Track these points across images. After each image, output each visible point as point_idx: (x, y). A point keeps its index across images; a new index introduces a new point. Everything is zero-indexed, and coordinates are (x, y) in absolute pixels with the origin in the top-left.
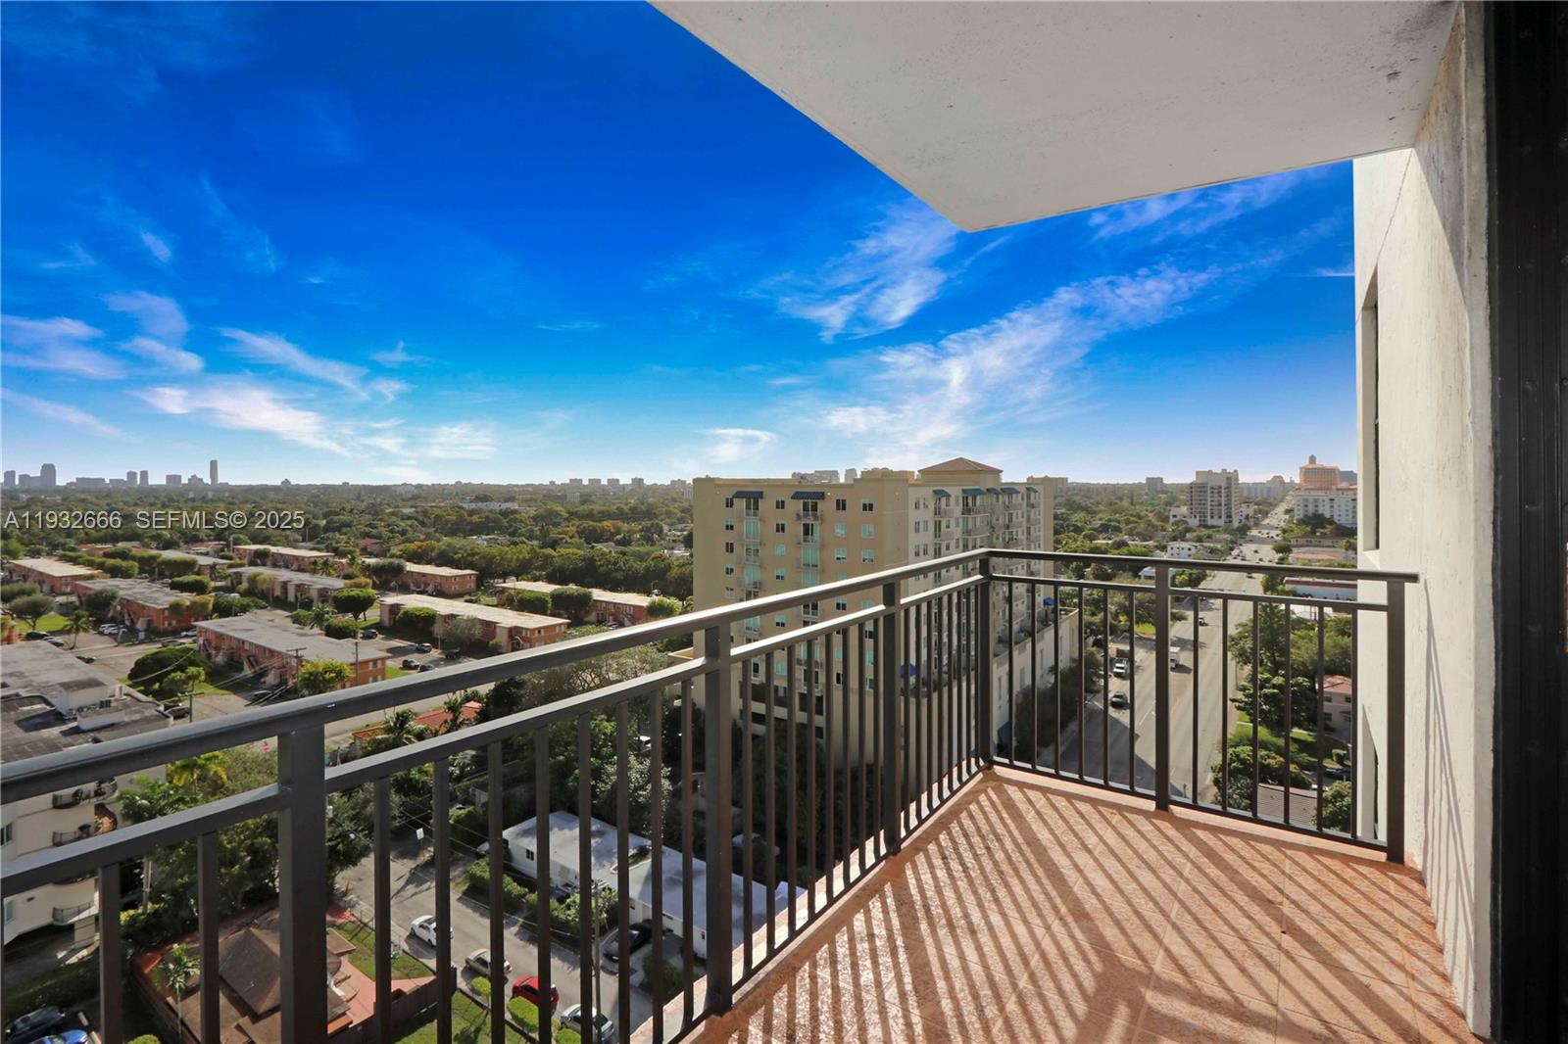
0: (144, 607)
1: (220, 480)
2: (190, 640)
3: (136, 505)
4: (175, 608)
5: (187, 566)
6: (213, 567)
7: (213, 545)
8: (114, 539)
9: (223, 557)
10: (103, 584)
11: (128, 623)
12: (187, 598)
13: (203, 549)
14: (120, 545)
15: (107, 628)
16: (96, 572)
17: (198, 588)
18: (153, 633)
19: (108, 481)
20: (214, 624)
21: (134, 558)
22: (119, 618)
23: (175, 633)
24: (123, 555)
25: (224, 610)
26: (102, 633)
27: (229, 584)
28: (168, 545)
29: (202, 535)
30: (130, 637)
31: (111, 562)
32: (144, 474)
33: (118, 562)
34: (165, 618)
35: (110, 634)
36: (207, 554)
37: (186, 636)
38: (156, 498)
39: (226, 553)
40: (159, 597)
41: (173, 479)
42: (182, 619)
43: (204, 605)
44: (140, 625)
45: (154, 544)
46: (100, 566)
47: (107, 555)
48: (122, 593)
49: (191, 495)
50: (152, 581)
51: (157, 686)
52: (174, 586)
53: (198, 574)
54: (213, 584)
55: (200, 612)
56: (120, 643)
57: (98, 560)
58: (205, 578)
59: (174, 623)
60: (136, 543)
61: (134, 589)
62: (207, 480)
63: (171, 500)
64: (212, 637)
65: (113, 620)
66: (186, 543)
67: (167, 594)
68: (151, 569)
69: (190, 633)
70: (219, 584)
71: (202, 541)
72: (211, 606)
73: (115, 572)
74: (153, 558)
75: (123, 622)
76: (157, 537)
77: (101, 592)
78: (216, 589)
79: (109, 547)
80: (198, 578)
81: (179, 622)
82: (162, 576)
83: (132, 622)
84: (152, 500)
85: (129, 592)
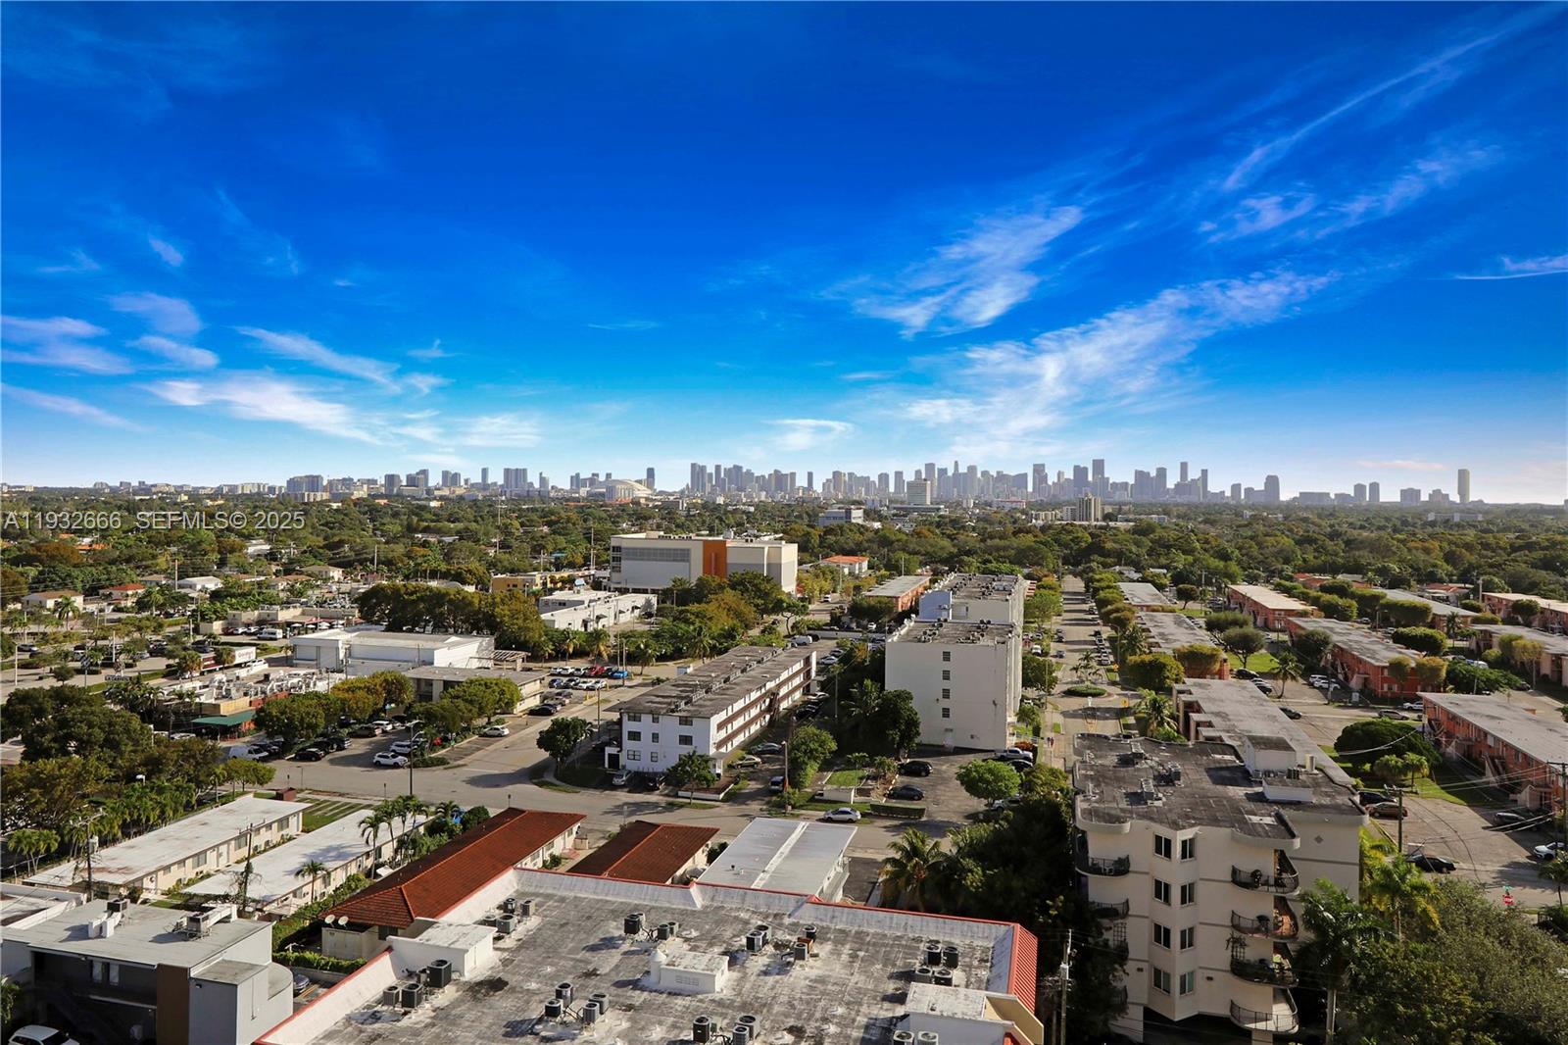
0: (1360, 661)
1: (1473, 497)
2: (1415, 715)
3: (1362, 527)
4: (1396, 667)
5: (1417, 614)
6: (1452, 618)
7: (1455, 588)
8: (1334, 570)
9: (1466, 607)
10: (1317, 624)
11: (1341, 677)
12: (1412, 657)
13: (1441, 593)
14: (1340, 577)
15: (1317, 680)
16: (1309, 608)
17: (1430, 646)
18: (1369, 698)
19: (1332, 496)
20: (1447, 700)
21: (1353, 596)
22: (1330, 670)
23: (1396, 701)
24: (1342, 591)
25: (1463, 683)
26: (1311, 685)
27: (1474, 646)
28: (1396, 583)
29: (1441, 573)
30: (1340, 696)
31: (1327, 597)
32: (1375, 487)
33: (1334, 598)
34: (1384, 680)
35: (1320, 688)
36: (1446, 600)
37: (1410, 709)
38: (1387, 519)
39: (1472, 601)
40: (1377, 649)
41: (1410, 494)
42: (1404, 685)
43: (1436, 670)
44: (1355, 682)
45: (1379, 580)
46: (1315, 601)
47: (1324, 589)
48: (1335, 638)
49: (1431, 517)
50: (1374, 629)
51: (1367, 766)
52: (1398, 639)
53: (1432, 626)
54: (1449, 643)
55: (1428, 679)
56: (1330, 702)
57: (1313, 593)
58: (1439, 634)
59: (1395, 688)
60: (1358, 577)
61: (1351, 636)
62: (1455, 498)
63: (1405, 523)
64: (1442, 717)
65: (1323, 671)
66: (1419, 582)
67: (1388, 648)
68: (1375, 613)
69: (1415, 706)
70: (1459, 644)
71: (1441, 581)
72: (1444, 674)
73: (1330, 611)
74: (1376, 598)
75: (1336, 677)
76: (1383, 572)
77: (1312, 634)
78: (1455, 651)
79: (1327, 578)
80: (1429, 631)
81: (1401, 688)
82: (1385, 622)
83: (1346, 678)
84: (1383, 523)
85: (1344, 638)
